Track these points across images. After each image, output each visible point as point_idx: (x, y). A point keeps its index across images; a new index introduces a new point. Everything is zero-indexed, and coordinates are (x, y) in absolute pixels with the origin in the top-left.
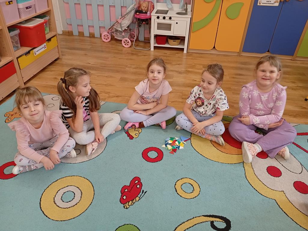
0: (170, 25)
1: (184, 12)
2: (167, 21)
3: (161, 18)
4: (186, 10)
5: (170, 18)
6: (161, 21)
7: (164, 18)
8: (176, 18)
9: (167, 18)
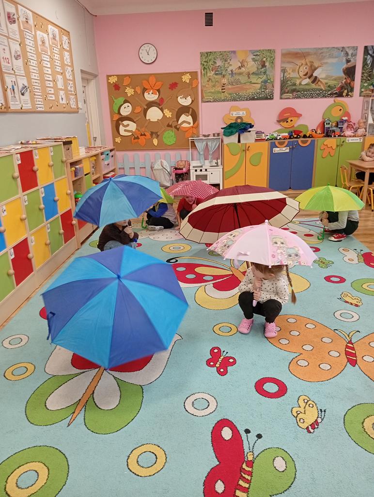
0: (206, 176)
1: (216, 165)
2: (204, 173)
3: (198, 170)
4: (217, 163)
5: (206, 170)
6: (199, 173)
7: (201, 170)
8: (210, 170)
9: (203, 170)
